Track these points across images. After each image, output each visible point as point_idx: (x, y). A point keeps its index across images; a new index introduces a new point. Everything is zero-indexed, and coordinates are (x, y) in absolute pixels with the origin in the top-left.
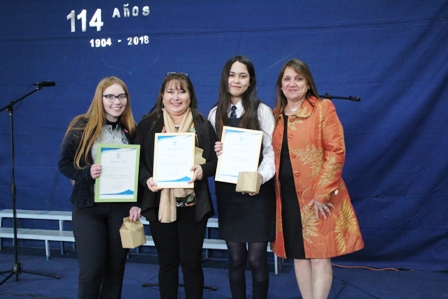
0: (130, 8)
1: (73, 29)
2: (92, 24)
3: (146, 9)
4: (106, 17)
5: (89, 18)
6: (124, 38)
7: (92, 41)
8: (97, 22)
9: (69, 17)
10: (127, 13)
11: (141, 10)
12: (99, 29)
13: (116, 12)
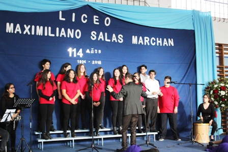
0: (94, 50)
1: (70, 55)
2: (78, 54)
3: (100, 51)
4: (84, 52)
5: (77, 51)
6: (91, 60)
7: (78, 61)
8: (80, 54)
9: (68, 50)
10: (92, 52)
11: (98, 51)
12: (81, 56)
13: (88, 51)
